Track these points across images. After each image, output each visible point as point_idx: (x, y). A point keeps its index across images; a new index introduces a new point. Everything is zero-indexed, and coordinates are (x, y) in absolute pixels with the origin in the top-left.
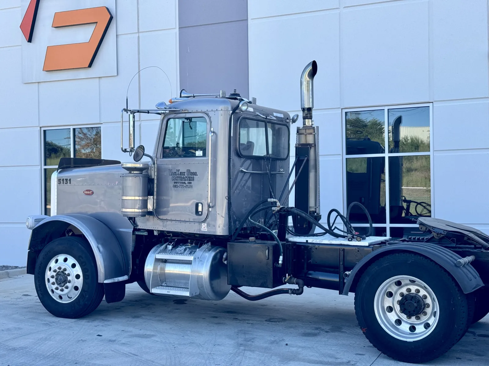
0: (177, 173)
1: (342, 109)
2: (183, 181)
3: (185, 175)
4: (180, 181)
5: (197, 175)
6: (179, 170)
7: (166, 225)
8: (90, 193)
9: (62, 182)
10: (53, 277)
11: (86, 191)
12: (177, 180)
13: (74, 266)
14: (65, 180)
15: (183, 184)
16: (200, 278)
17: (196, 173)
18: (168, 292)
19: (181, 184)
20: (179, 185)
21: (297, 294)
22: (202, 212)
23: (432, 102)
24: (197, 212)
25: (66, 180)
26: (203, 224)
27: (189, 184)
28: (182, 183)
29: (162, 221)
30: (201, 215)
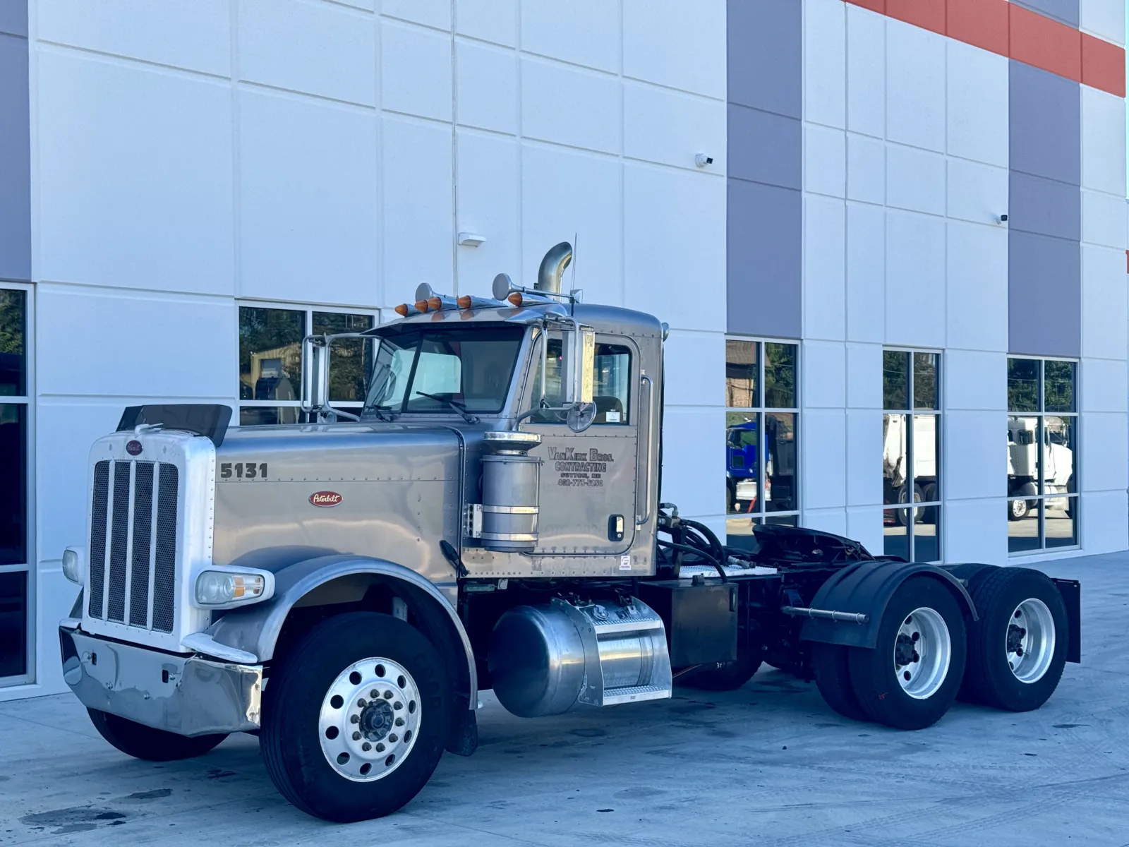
0: (568, 455)
2: (582, 472)
3: (586, 460)
4: (574, 472)
5: (613, 460)
6: (573, 449)
7: (540, 565)
8: (334, 498)
9: (234, 472)
11: (320, 494)
12: (566, 470)
13: (402, 682)
15: (581, 478)
17: (610, 455)
19: (577, 478)
20: (573, 480)
22: (623, 534)
24: (613, 535)
25: (251, 467)
26: (622, 557)
27: (595, 479)
28: (580, 476)
29: (532, 558)
30: (621, 539)
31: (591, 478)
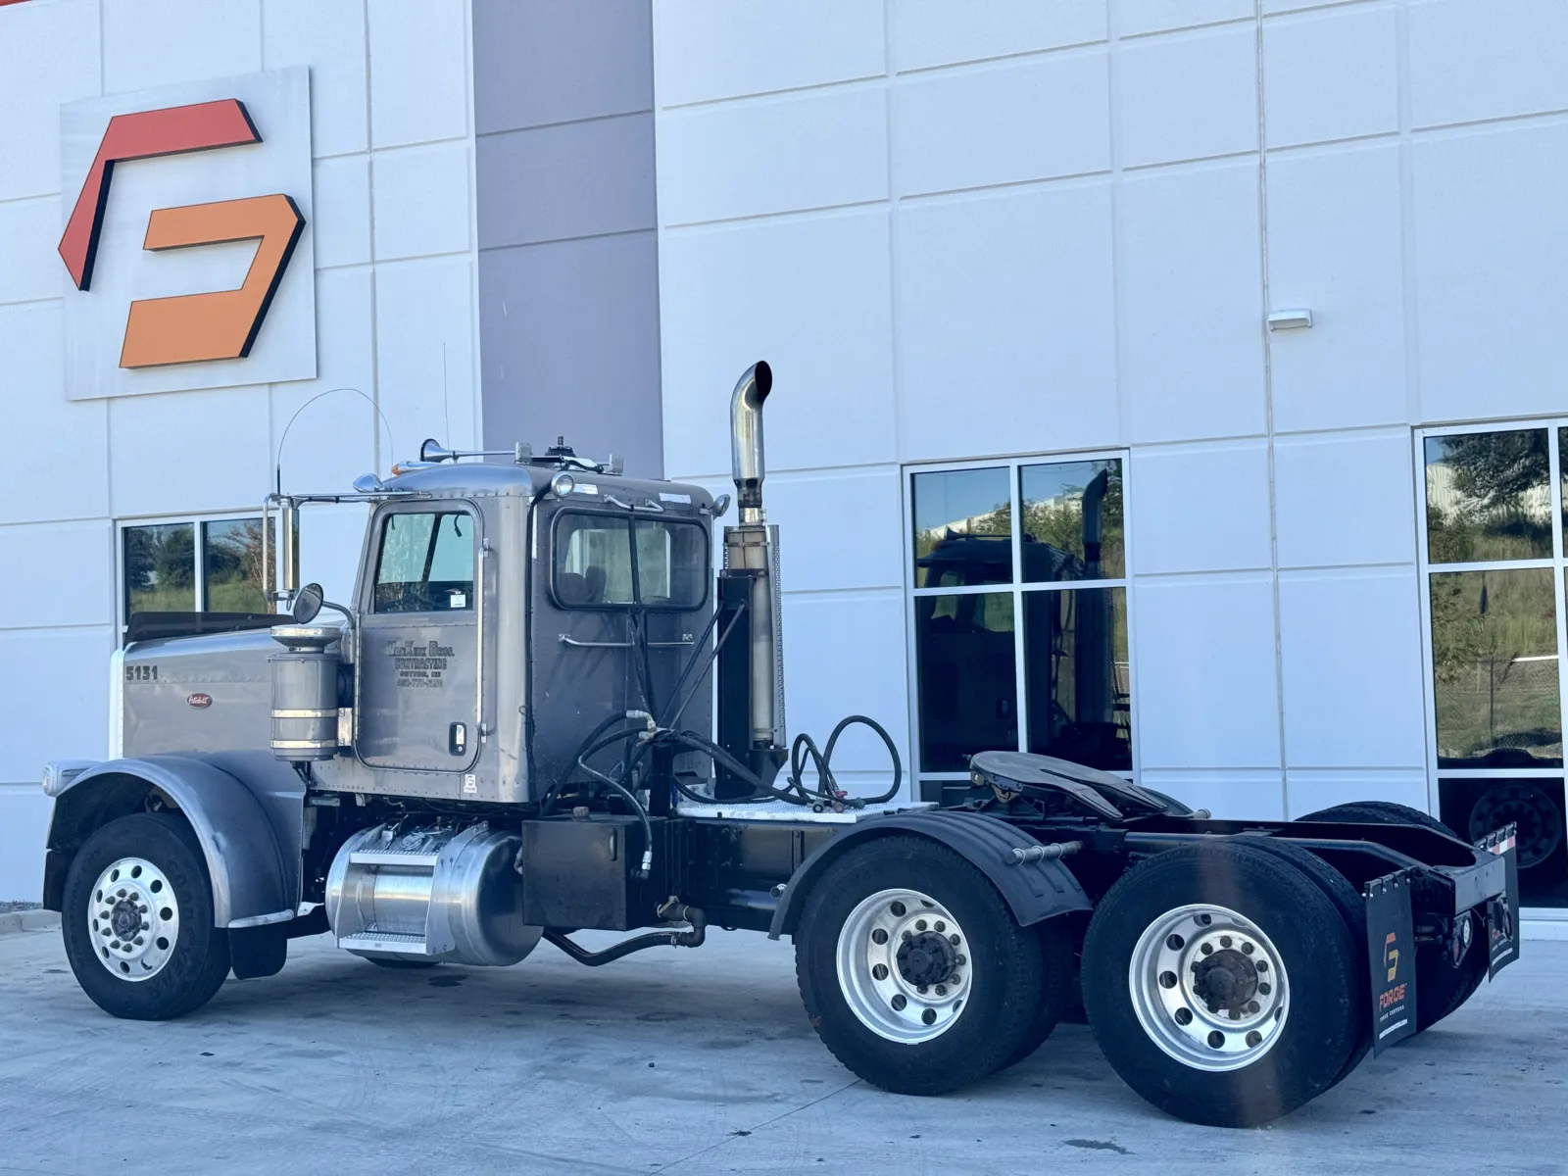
0: (407, 650)
1: (902, 466)
2: (422, 670)
3: (424, 655)
4: (414, 670)
5: (453, 655)
6: (412, 642)
8: (204, 701)
9: (135, 675)
10: (105, 916)
11: (194, 696)
12: (407, 667)
13: (156, 887)
14: (142, 669)
15: (421, 678)
16: (454, 913)
17: (451, 649)
18: (377, 945)
19: (417, 678)
20: (413, 680)
21: (690, 946)
22: (464, 746)
23: (1128, 448)
24: (453, 746)
25: (146, 669)
26: (467, 776)
27: (434, 678)
28: (419, 674)
29: (375, 771)
30: (463, 753)
31: (430, 677)
